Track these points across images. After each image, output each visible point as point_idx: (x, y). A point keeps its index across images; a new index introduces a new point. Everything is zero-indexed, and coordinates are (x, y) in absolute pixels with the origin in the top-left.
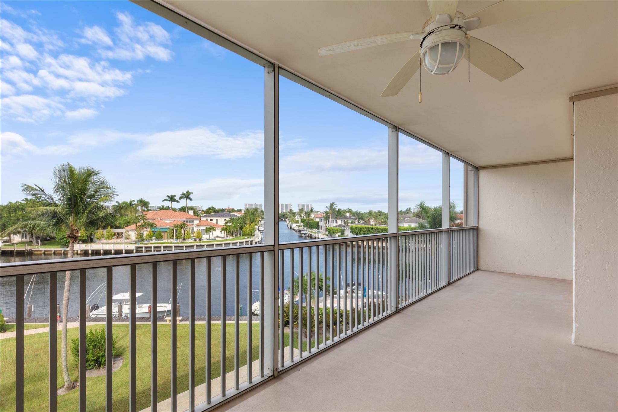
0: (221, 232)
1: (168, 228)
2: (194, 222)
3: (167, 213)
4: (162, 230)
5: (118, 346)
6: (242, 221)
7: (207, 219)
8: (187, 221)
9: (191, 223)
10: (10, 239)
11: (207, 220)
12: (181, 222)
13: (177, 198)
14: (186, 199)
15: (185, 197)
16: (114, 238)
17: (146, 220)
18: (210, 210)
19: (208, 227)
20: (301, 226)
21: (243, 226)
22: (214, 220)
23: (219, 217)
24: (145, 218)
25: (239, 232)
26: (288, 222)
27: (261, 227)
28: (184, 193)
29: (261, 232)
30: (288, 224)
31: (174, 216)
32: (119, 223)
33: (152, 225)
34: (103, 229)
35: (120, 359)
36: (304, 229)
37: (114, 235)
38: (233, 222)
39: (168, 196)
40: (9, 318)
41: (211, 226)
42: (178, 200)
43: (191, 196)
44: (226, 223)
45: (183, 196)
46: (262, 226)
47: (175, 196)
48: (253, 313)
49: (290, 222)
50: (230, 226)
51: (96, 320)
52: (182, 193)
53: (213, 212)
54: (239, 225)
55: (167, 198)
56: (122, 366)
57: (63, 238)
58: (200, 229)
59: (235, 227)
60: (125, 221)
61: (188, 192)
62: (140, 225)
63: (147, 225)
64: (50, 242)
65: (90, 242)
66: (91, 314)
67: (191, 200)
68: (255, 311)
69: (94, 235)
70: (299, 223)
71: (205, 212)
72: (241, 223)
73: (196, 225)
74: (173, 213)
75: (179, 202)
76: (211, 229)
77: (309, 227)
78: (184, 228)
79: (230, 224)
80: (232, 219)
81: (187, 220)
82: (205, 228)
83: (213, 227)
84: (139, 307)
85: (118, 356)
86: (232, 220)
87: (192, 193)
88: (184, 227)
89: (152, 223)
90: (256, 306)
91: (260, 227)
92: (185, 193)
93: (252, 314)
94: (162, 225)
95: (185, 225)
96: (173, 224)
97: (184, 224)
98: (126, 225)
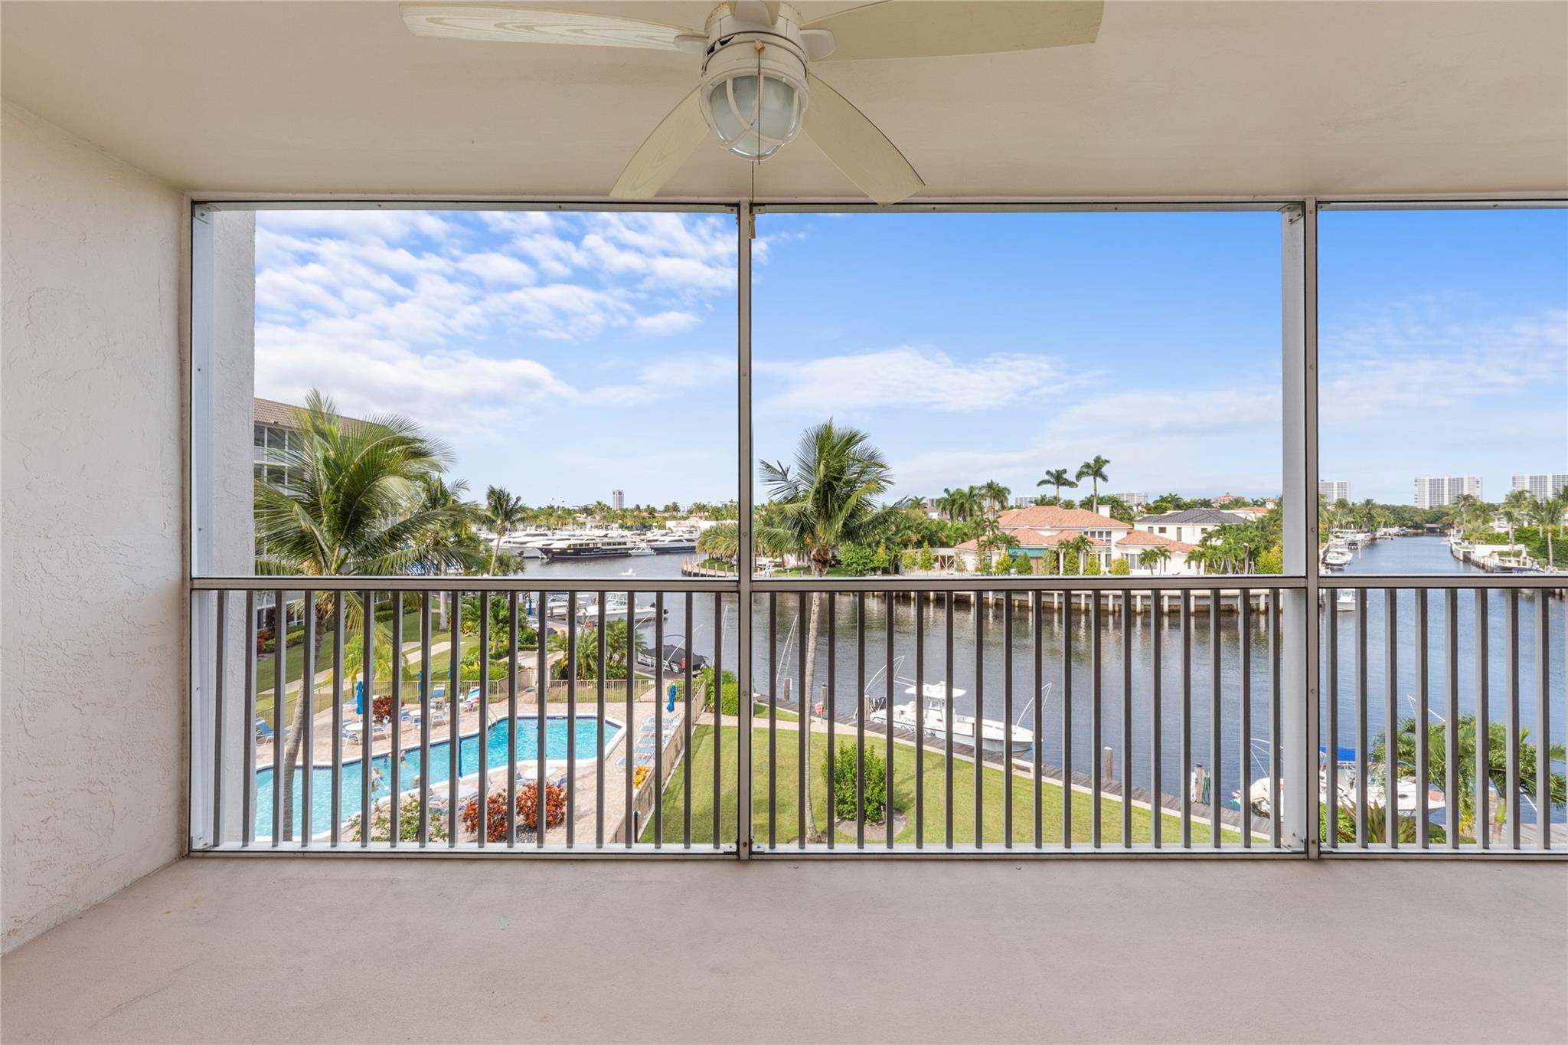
0: (1188, 561)
1: (1047, 549)
2: (1112, 534)
3: (1045, 512)
4: (1030, 554)
5: (903, 791)
6: (1256, 533)
7: (1149, 527)
8: (1095, 532)
9: (1104, 538)
10: (783, 562)
11: (1149, 531)
12: (1077, 536)
13: (1070, 476)
14: (1092, 477)
15: (1090, 472)
16: (934, 568)
17: (998, 529)
18: (1165, 504)
19: (1148, 548)
20: (1518, 554)
21: (1261, 549)
22: (1171, 530)
23: (1186, 521)
24: (996, 524)
25: (1247, 566)
26: (1452, 540)
27: (1335, 554)
28: (1089, 464)
29: (1335, 567)
30: (1454, 546)
31: (1062, 519)
32: (948, 537)
33: (1010, 542)
34: (917, 548)
35: (901, 817)
36: (1528, 566)
37: (936, 560)
38: (1227, 536)
39: (1048, 473)
40: (762, 695)
41: (1156, 547)
42: (1074, 480)
43: (1105, 470)
44: (1205, 540)
45: (1085, 470)
46: (1339, 550)
47: (1065, 471)
48: (1255, 806)
49: (1463, 540)
50: (1215, 548)
51: (878, 729)
52: (1083, 464)
53: (1174, 509)
54: (1246, 544)
55: (1047, 478)
56: (902, 833)
57: (852, 563)
58: (1127, 555)
59: (1233, 551)
60: (959, 532)
61: (1098, 460)
62: (985, 542)
63: (998, 542)
64: (836, 569)
65: (894, 573)
66: (873, 715)
67: (1105, 479)
68: (1260, 802)
69: (901, 558)
70: (1507, 543)
71: (1148, 509)
72: (1252, 540)
73: (1118, 543)
74: (1059, 512)
75: (1077, 485)
76: (1157, 554)
77: (1554, 560)
78: (1084, 551)
79: (1219, 543)
80: (1224, 528)
81: (1094, 530)
82: (1139, 551)
83: (1162, 549)
84: (958, 721)
85: (901, 811)
86: (1223, 531)
87: (1107, 461)
88: (1083, 547)
89: (1009, 537)
90: (1260, 790)
91: (1329, 554)
92: (1091, 461)
93: (1250, 808)
94: (1032, 542)
95: (1087, 542)
96: (1057, 540)
97: (1083, 540)
98: (960, 540)
